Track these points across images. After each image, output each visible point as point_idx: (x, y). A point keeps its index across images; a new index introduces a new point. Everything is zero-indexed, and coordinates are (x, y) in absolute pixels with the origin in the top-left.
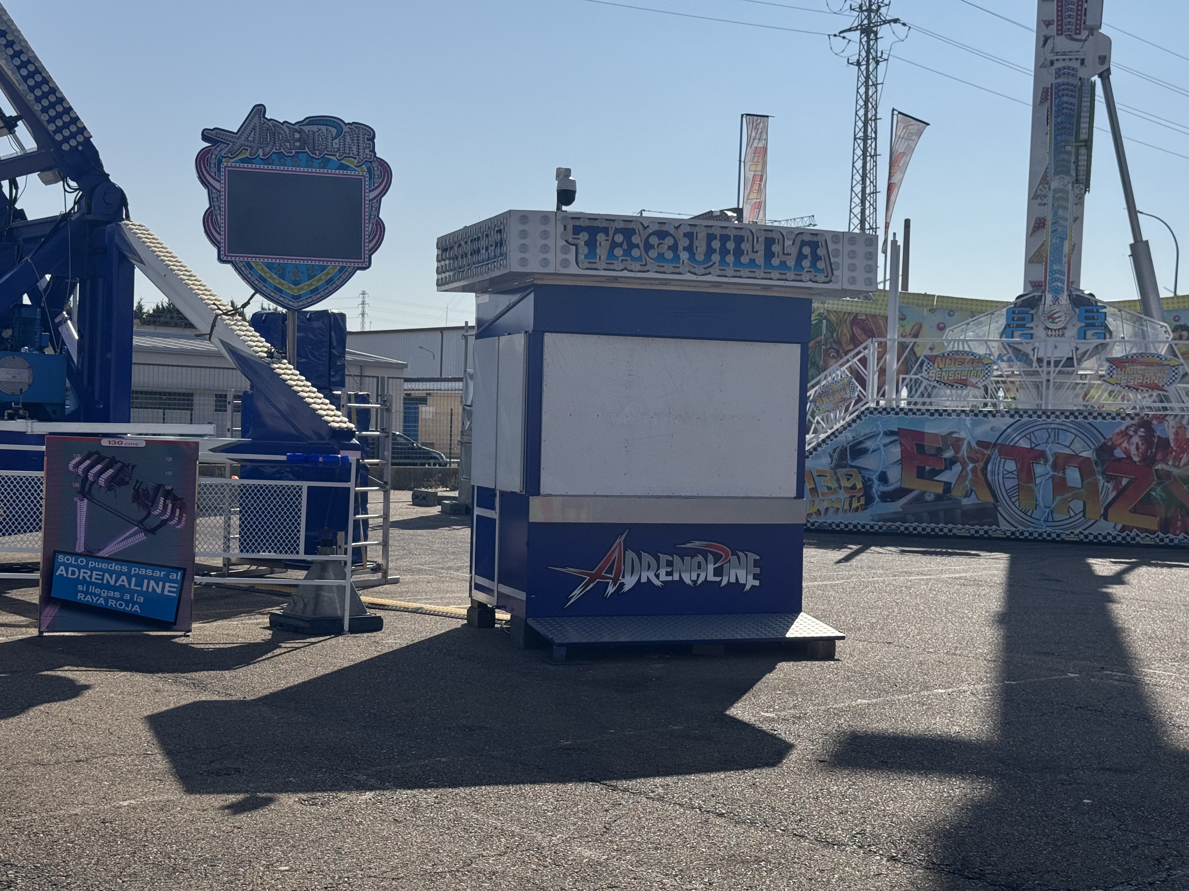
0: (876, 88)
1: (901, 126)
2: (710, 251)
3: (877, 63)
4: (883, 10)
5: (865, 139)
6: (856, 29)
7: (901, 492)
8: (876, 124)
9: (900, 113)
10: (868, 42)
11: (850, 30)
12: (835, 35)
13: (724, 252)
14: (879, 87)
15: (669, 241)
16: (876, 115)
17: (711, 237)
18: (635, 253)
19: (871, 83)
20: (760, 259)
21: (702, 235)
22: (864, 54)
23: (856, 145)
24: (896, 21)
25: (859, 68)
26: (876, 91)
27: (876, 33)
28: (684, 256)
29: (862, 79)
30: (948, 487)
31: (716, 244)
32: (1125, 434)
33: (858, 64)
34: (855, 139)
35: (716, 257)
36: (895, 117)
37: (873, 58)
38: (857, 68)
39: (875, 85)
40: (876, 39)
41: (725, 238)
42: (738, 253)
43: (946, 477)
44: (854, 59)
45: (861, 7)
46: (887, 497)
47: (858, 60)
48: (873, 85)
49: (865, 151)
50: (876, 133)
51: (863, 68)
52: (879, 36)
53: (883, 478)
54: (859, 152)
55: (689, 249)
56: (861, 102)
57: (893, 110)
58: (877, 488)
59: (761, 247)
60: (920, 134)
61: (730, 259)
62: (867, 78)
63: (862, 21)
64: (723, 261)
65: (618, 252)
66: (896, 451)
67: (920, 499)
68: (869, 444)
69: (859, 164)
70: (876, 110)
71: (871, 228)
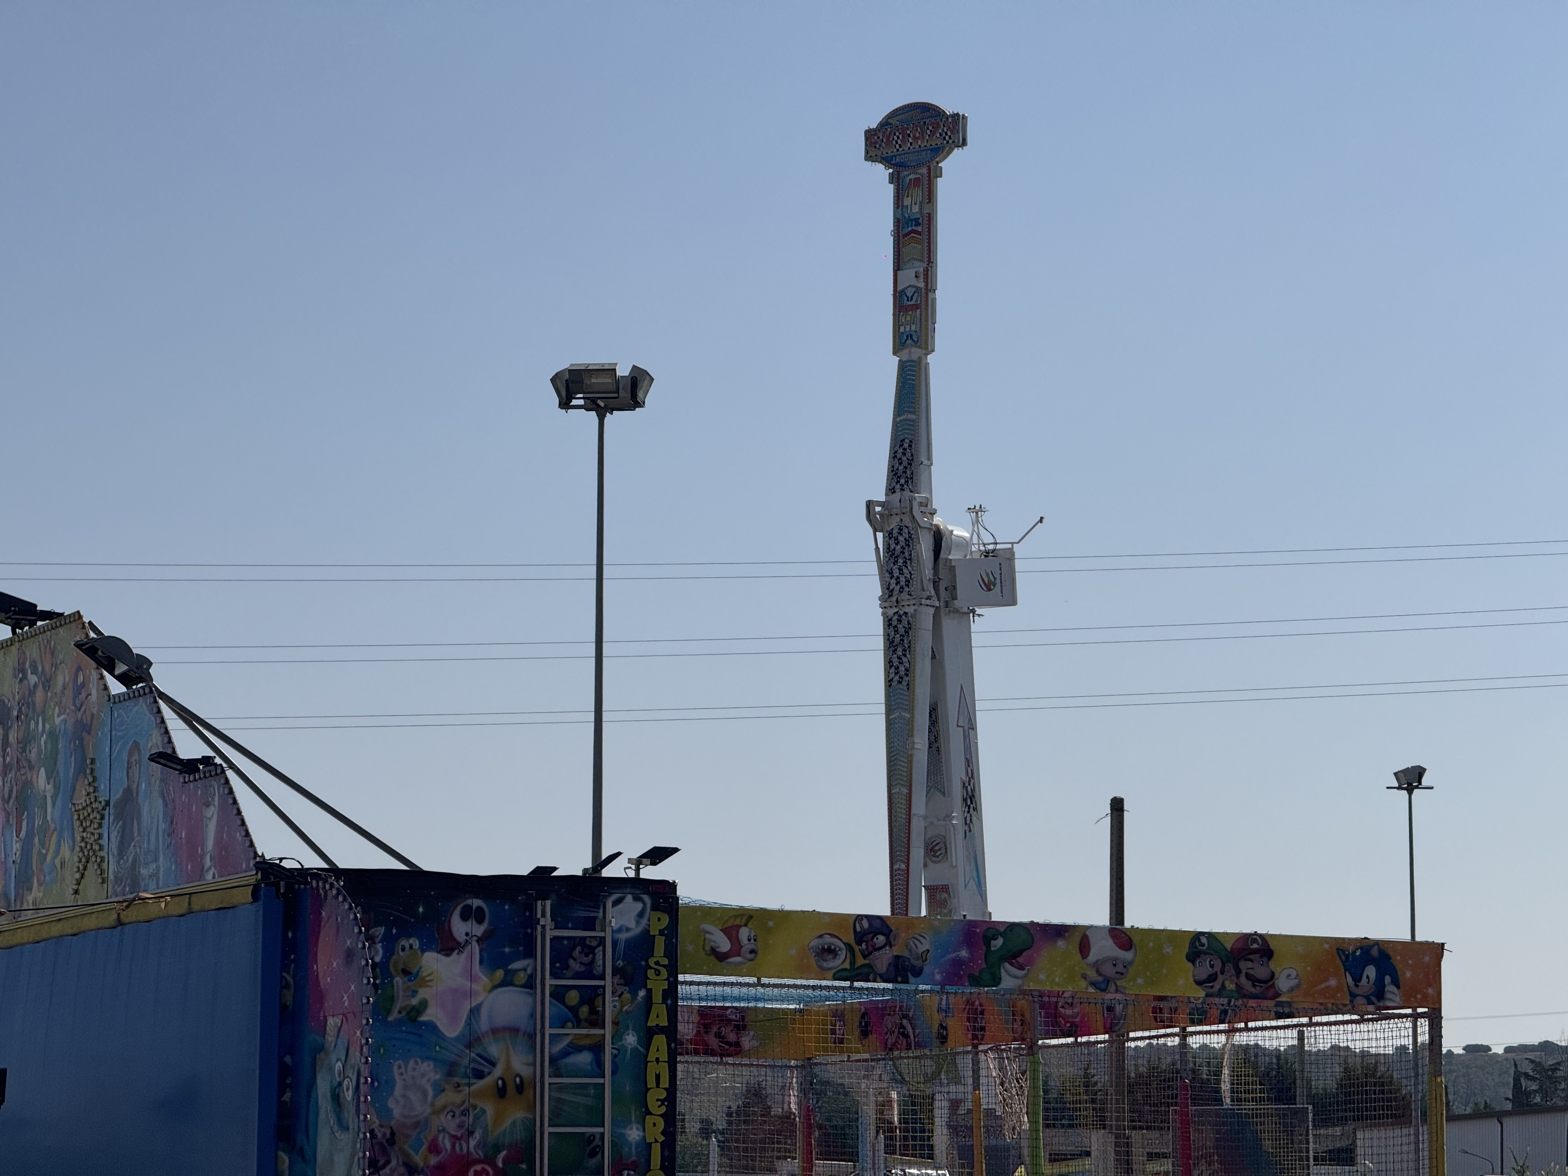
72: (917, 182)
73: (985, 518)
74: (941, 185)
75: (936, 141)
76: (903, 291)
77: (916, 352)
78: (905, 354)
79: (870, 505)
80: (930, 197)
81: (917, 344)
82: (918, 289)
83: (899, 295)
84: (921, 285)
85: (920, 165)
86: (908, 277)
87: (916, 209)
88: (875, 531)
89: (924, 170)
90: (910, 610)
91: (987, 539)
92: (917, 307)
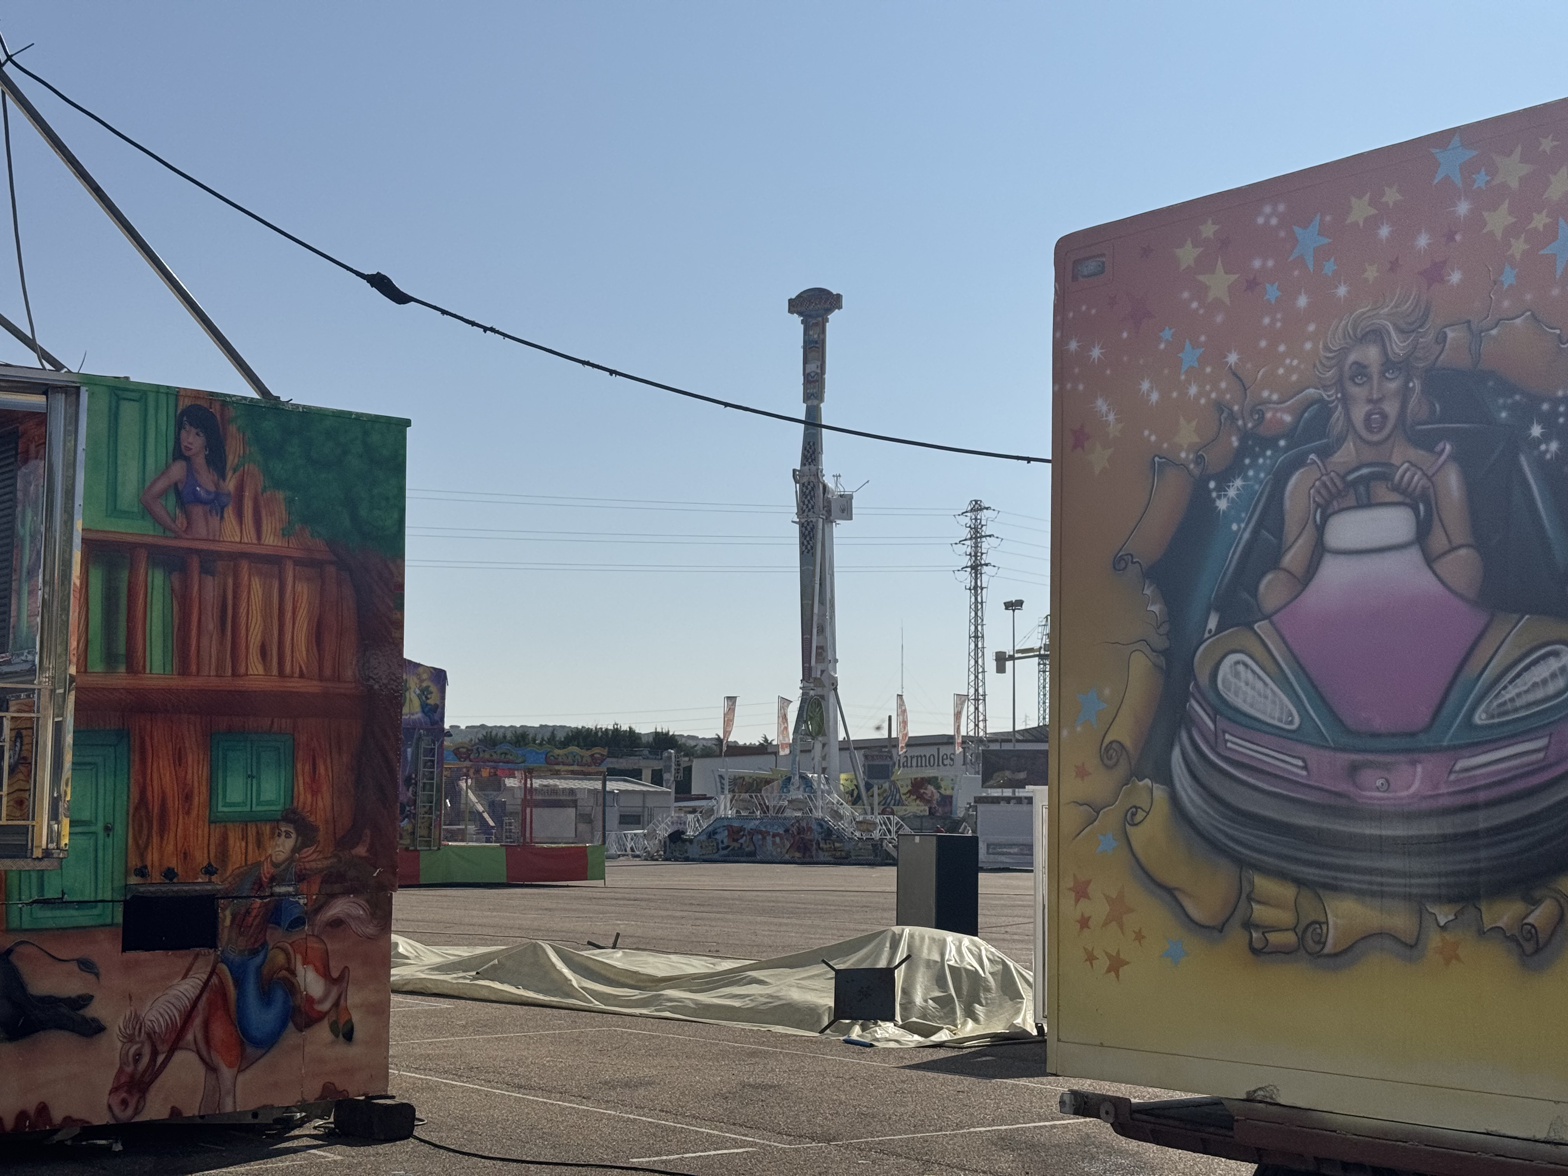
0: (982, 605)
3: (981, 589)
4: (983, 557)
5: (976, 637)
6: (969, 567)
7: (728, 847)
10: (976, 576)
11: (966, 567)
19: (978, 602)
22: (974, 583)
26: (981, 607)
27: (980, 571)
29: (973, 599)
30: (742, 844)
32: (792, 825)
33: (970, 589)
34: (970, 637)
37: (979, 586)
38: (970, 592)
39: (982, 603)
43: (741, 841)
44: (969, 586)
45: (971, 553)
46: (723, 849)
47: (971, 587)
49: (976, 645)
51: (974, 592)
52: (981, 573)
53: (722, 842)
56: (973, 614)
58: (721, 846)
62: (976, 598)
63: (972, 563)
66: (726, 833)
67: (734, 849)
68: (718, 830)
72: (817, 324)
73: (841, 480)
74: (828, 326)
75: (827, 306)
76: (809, 374)
77: (815, 402)
78: (810, 403)
79: (794, 471)
80: (823, 331)
81: (816, 398)
82: (817, 374)
83: (806, 376)
84: (819, 371)
85: (818, 316)
86: (812, 367)
87: (816, 336)
88: (796, 483)
89: (820, 319)
90: (814, 520)
91: (842, 490)
92: (817, 381)
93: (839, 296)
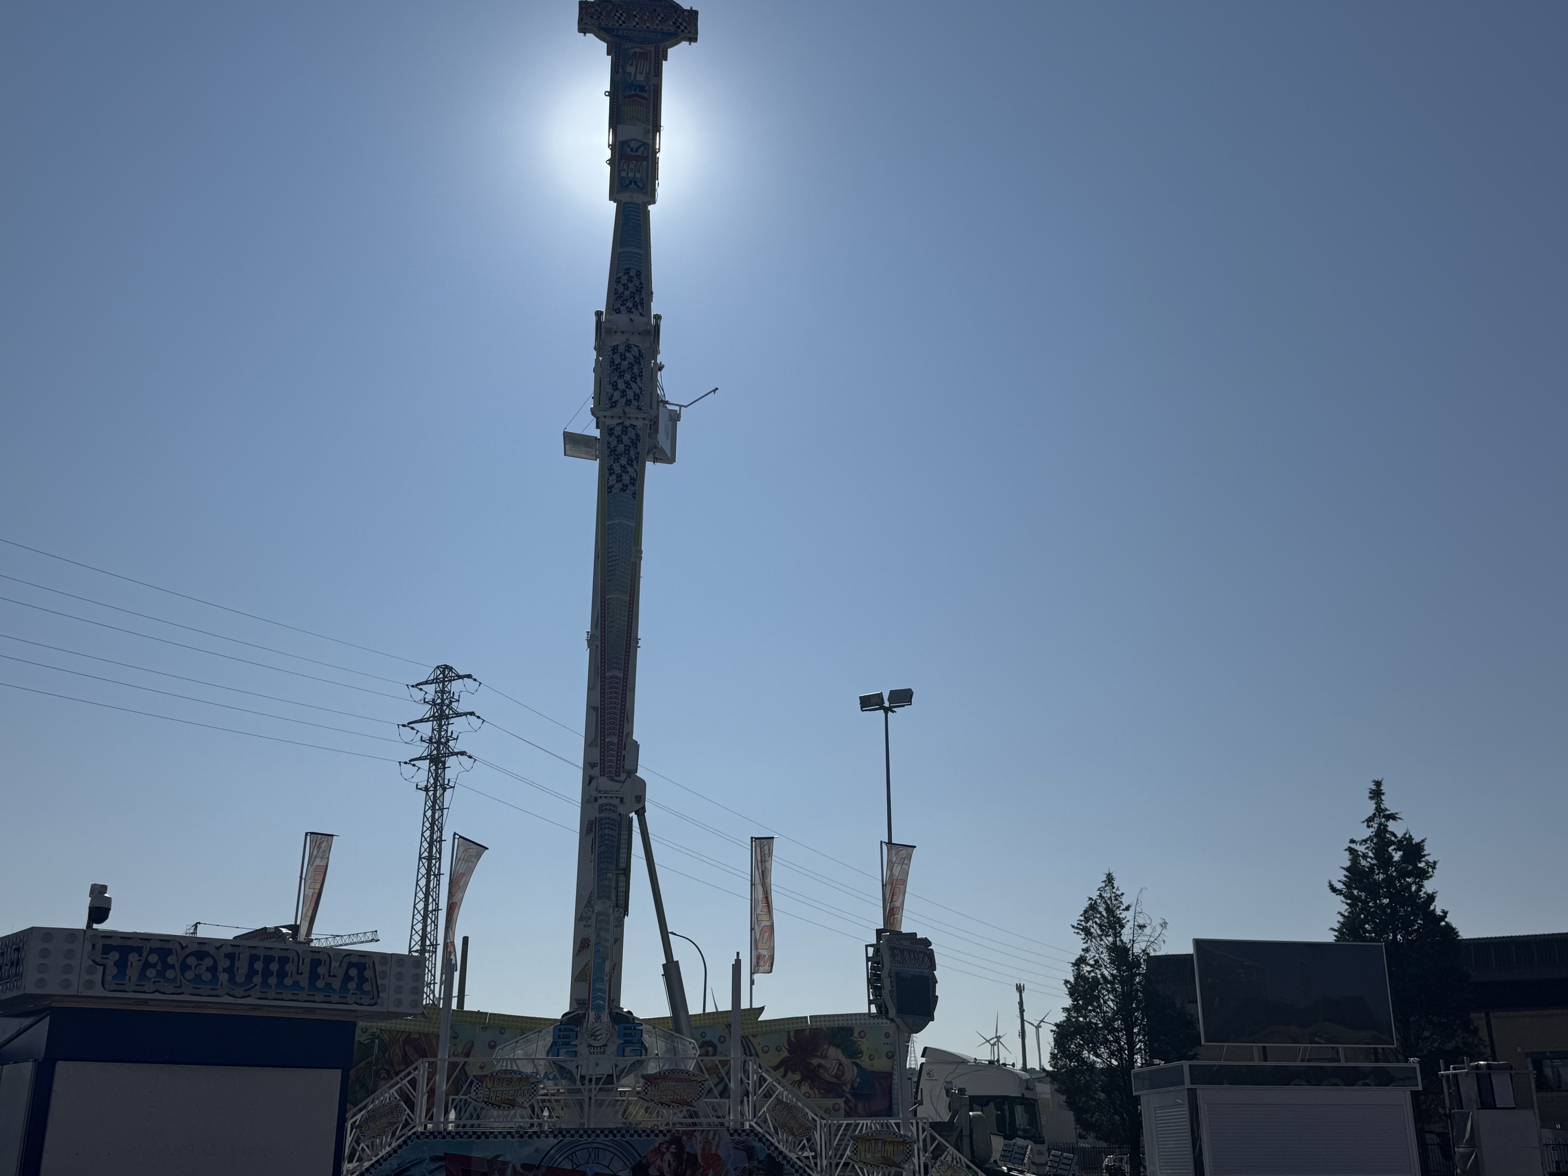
0: (442, 812)
1: (462, 849)
2: (252, 972)
3: (444, 789)
4: (451, 743)
5: (430, 858)
6: (425, 758)
8: (440, 845)
9: (461, 837)
10: (436, 770)
11: (420, 759)
12: (406, 763)
13: (267, 973)
14: (445, 811)
15: (209, 962)
16: (441, 837)
17: (253, 958)
18: (170, 974)
19: (437, 807)
20: (304, 981)
21: (245, 957)
22: (432, 781)
23: (421, 864)
24: (463, 753)
25: (427, 794)
26: (442, 815)
27: (444, 763)
28: (224, 977)
29: (429, 803)
31: (259, 966)
32: (658, 1151)
33: (426, 789)
34: (420, 858)
35: (258, 979)
36: (456, 841)
37: (441, 785)
38: (425, 793)
39: (442, 809)
40: (444, 768)
41: (268, 960)
42: (282, 974)
44: (422, 785)
45: (431, 739)
47: (426, 786)
48: (440, 809)
49: (429, 870)
50: (440, 854)
51: (431, 793)
52: (446, 766)
54: (423, 871)
55: (230, 970)
56: (427, 825)
57: (455, 834)
59: (306, 969)
60: (478, 856)
61: (273, 981)
62: (434, 802)
63: (432, 752)
64: (265, 983)
65: (151, 973)
69: (423, 883)
70: (441, 833)
71: (431, 944)
74: (667, 66)
75: (669, 28)
76: (622, 145)
78: (626, 197)
81: (638, 189)
82: (644, 144)
84: (648, 141)
85: (647, 42)
86: (632, 131)
87: (641, 78)
89: (652, 48)
90: (638, 423)
92: (642, 157)
93: (692, 15)
